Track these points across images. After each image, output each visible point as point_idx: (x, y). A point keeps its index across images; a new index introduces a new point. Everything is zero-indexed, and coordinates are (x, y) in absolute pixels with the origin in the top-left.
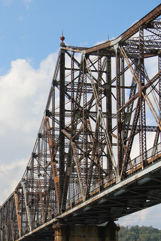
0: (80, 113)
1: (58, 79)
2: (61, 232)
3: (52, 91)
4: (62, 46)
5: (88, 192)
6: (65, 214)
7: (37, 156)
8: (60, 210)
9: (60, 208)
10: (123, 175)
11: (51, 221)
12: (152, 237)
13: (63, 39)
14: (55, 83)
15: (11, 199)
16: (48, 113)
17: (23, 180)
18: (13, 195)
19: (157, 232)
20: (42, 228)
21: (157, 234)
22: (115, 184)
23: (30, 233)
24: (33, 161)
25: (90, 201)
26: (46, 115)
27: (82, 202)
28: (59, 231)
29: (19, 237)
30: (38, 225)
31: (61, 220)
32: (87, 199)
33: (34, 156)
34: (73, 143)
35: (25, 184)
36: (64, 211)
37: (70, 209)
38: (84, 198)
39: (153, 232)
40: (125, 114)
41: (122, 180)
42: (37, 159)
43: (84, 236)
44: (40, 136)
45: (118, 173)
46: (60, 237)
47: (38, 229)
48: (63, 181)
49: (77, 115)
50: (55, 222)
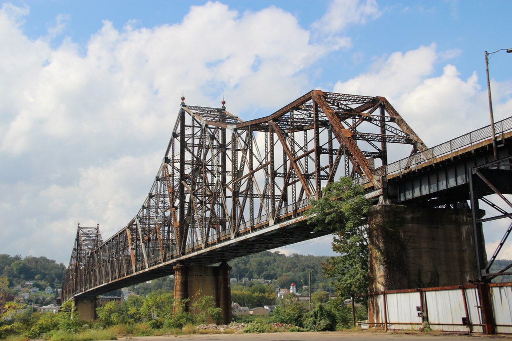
0: (199, 171)
1: (179, 131)
2: (181, 272)
3: (172, 142)
4: (183, 106)
5: (207, 241)
6: (185, 257)
7: (153, 196)
8: (180, 253)
9: (180, 251)
10: (236, 233)
11: (171, 262)
12: (263, 261)
13: (183, 99)
14: (175, 135)
15: (122, 233)
16: (167, 160)
17: (138, 217)
18: (125, 230)
19: (270, 256)
20: (161, 267)
21: (269, 257)
22: (229, 239)
23: (147, 270)
24: (149, 201)
25: (208, 249)
26: (165, 162)
27: (201, 249)
28: (179, 272)
29: (133, 273)
30: (156, 263)
31: (181, 262)
32: (205, 247)
33: (151, 196)
34: (193, 196)
35: (139, 221)
36: (183, 254)
37: (189, 253)
38: (203, 246)
39: (265, 255)
40: (238, 171)
41: (235, 237)
42: (155, 200)
43: (201, 276)
44: (158, 179)
45: (232, 231)
46: (180, 276)
47: (156, 267)
48: (183, 228)
49: (197, 173)
50: (175, 263)
